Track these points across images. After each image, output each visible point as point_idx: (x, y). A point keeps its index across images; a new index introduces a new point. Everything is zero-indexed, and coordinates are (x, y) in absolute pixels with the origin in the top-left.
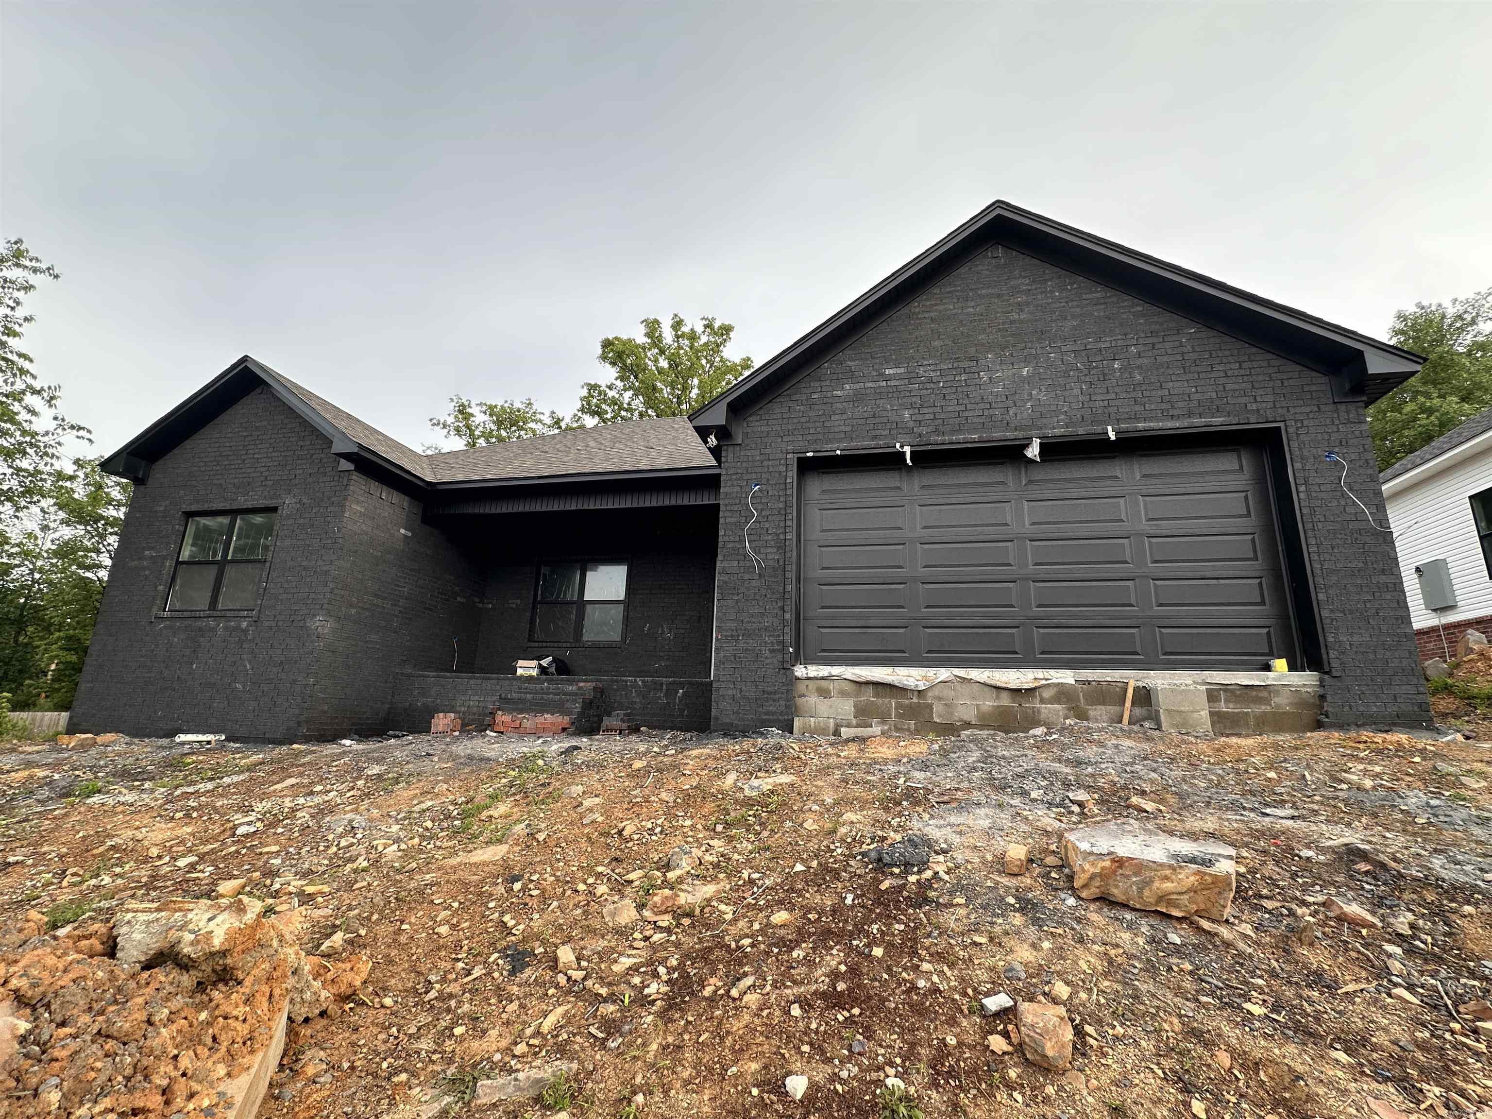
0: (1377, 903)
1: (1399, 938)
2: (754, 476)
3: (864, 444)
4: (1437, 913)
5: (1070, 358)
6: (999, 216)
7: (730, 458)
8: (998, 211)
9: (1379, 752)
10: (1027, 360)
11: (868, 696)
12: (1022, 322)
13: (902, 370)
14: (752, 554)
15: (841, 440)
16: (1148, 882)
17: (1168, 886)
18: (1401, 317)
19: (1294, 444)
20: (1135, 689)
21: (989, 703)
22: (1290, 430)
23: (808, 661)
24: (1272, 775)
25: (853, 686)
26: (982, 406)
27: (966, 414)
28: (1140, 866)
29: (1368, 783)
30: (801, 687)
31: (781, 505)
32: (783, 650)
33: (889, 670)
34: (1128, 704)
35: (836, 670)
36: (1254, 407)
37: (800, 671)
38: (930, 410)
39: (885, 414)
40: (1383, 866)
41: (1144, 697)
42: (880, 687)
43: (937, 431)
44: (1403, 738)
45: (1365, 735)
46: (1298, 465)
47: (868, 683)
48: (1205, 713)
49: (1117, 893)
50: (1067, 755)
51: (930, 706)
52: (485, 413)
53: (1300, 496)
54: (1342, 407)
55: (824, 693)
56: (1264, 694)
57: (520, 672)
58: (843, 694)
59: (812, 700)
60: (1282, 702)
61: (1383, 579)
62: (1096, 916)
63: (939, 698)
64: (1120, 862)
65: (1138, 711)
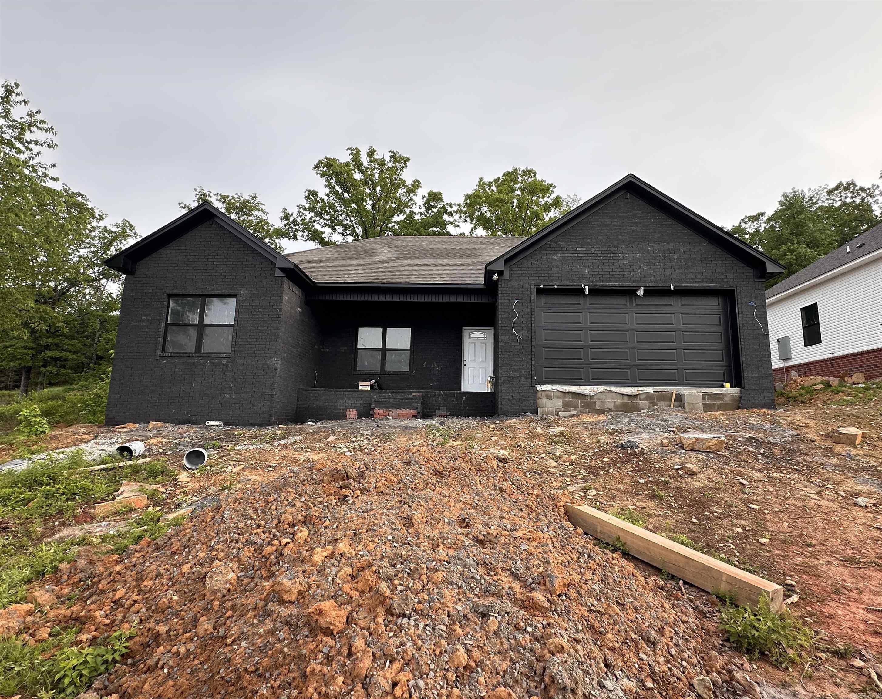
0: (756, 448)
1: (761, 454)
2: (515, 295)
3: (567, 284)
4: (769, 448)
5: (657, 251)
6: (631, 181)
7: (503, 286)
8: (631, 179)
9: (758, 415)
10: (639, 250)
11: (569, 398)
12: (637, 231)
13: (584, 249)
14: (516, 333)
15: (556, 281)
16: (705, 444)
17: (710, 444)
18: (785, 196)
19: (739, 297)
20: (676, 395)
21: (619, 401)
22: (738, 291)
23: (542, 383)
24: (727, 422)
25: (562, 394)
26: (619, 270)
27: (613, 273)
28: (703, 440)
29: (755, 423)
30: (539, 395)
31: (529, 310)
32: (532, 378)
33: (578, 387)
34: (673, 401)
35: (555, 387)
36: (726, 280)
37: (538, 388)
38: (597, 270)
39: (576, 270)
40: (758, 440)
41: (679, 398)
42: (574, 395)
43: (600, 280)
44: (766, 410)
45: (754, 410)
46: (740, 306)
47: (569, 393)
48: (701, 404)
49: (696, 448)
50: (659, 418)
51: (595, 403)
52: (220, 201)
53: (740, 318)
54: (757, 283)
55: (549, 397)
56: (721, 396)
57: (361, 388)
58: (558, 397)
59: (543, 400)
60: (727, 399)
61: (765, 353)
62: (692, 454)
63: (599, 399)
64: (697, 439)
65: (676, 404)
